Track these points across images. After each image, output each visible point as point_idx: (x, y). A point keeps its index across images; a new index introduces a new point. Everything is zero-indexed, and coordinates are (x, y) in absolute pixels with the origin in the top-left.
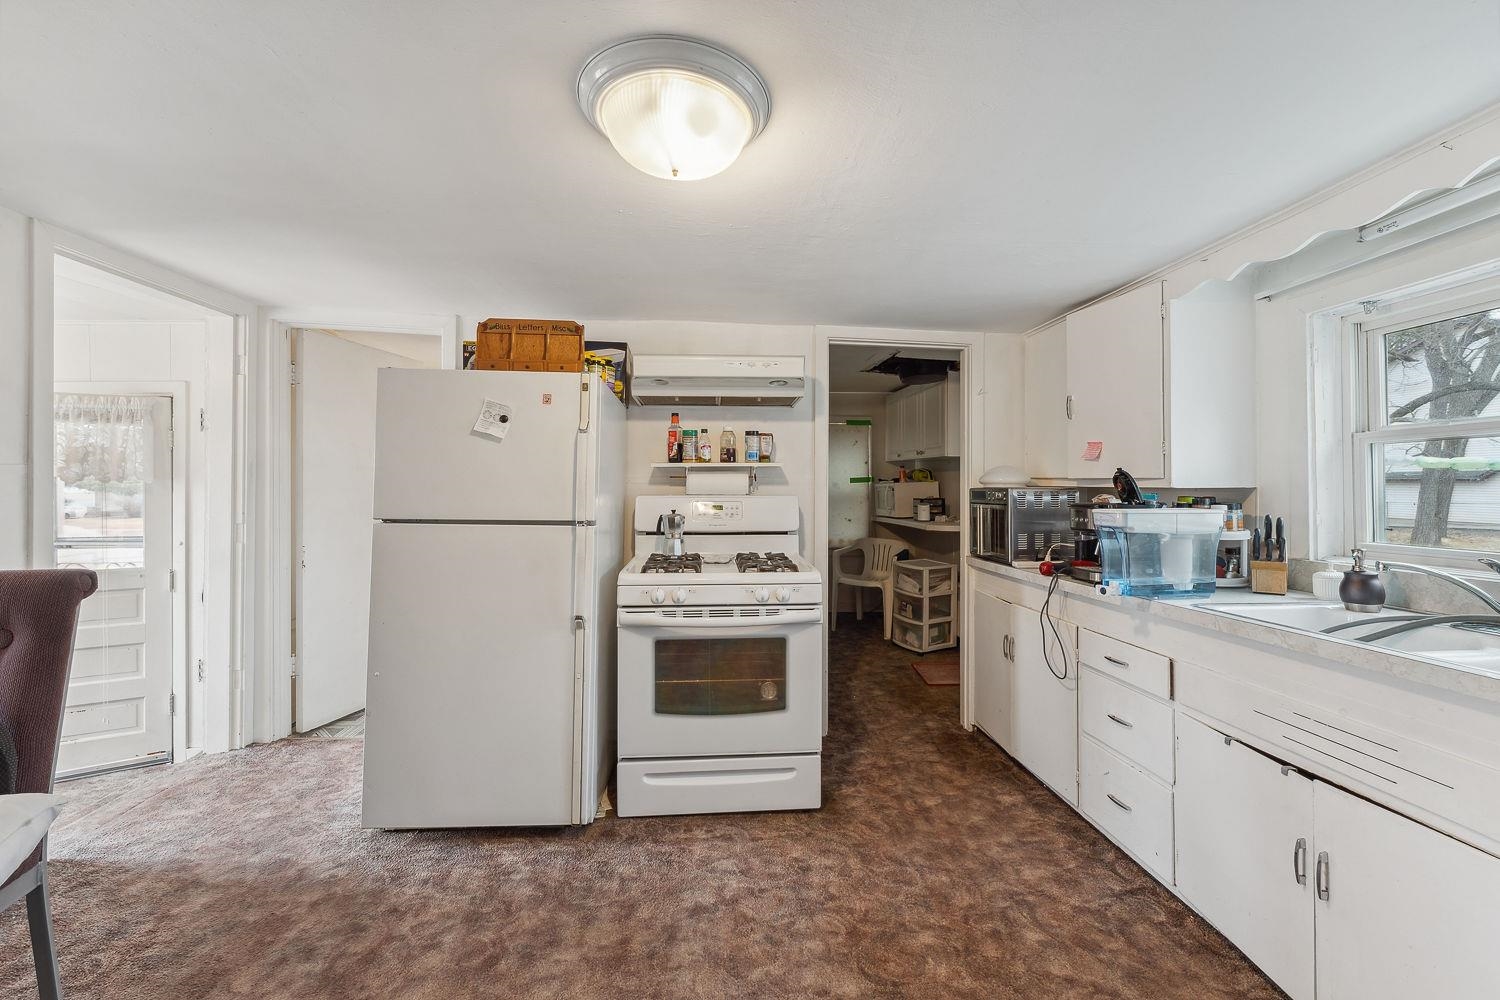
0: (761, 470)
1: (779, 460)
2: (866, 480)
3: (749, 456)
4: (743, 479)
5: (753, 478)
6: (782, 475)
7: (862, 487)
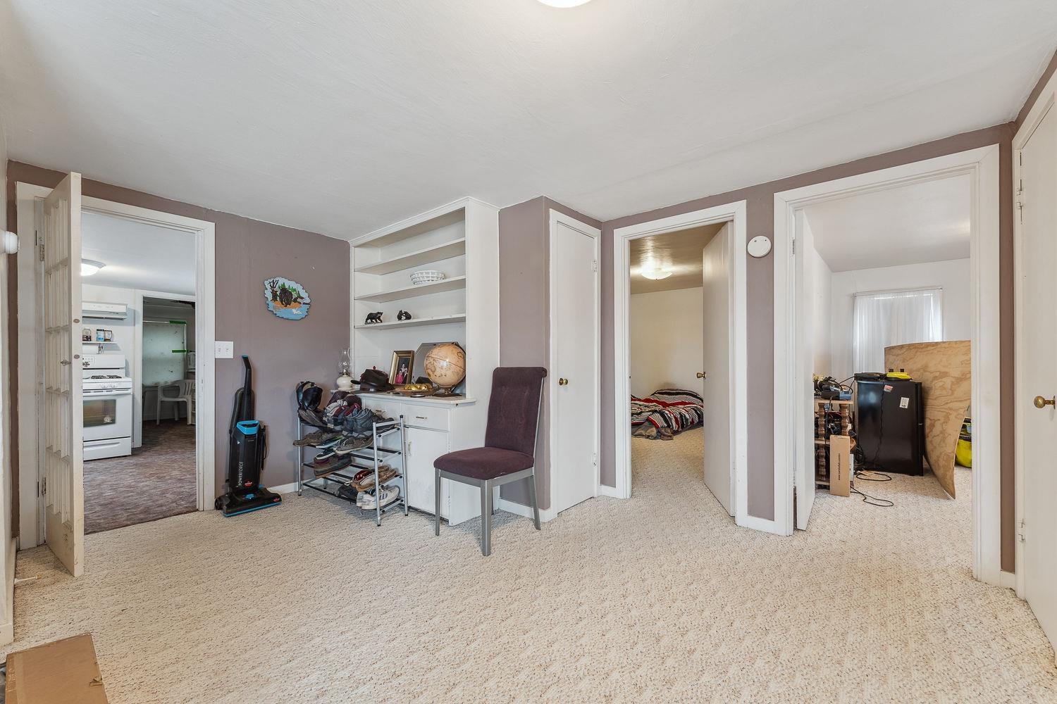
0: (106, 343)
1: (115, 340)
2: (184, 351)
3: (98, 339)
4: (96, 348)
5: (101, 348)
6: (117, 346)
7: (180, 355)
